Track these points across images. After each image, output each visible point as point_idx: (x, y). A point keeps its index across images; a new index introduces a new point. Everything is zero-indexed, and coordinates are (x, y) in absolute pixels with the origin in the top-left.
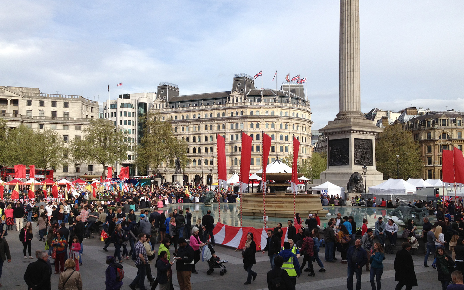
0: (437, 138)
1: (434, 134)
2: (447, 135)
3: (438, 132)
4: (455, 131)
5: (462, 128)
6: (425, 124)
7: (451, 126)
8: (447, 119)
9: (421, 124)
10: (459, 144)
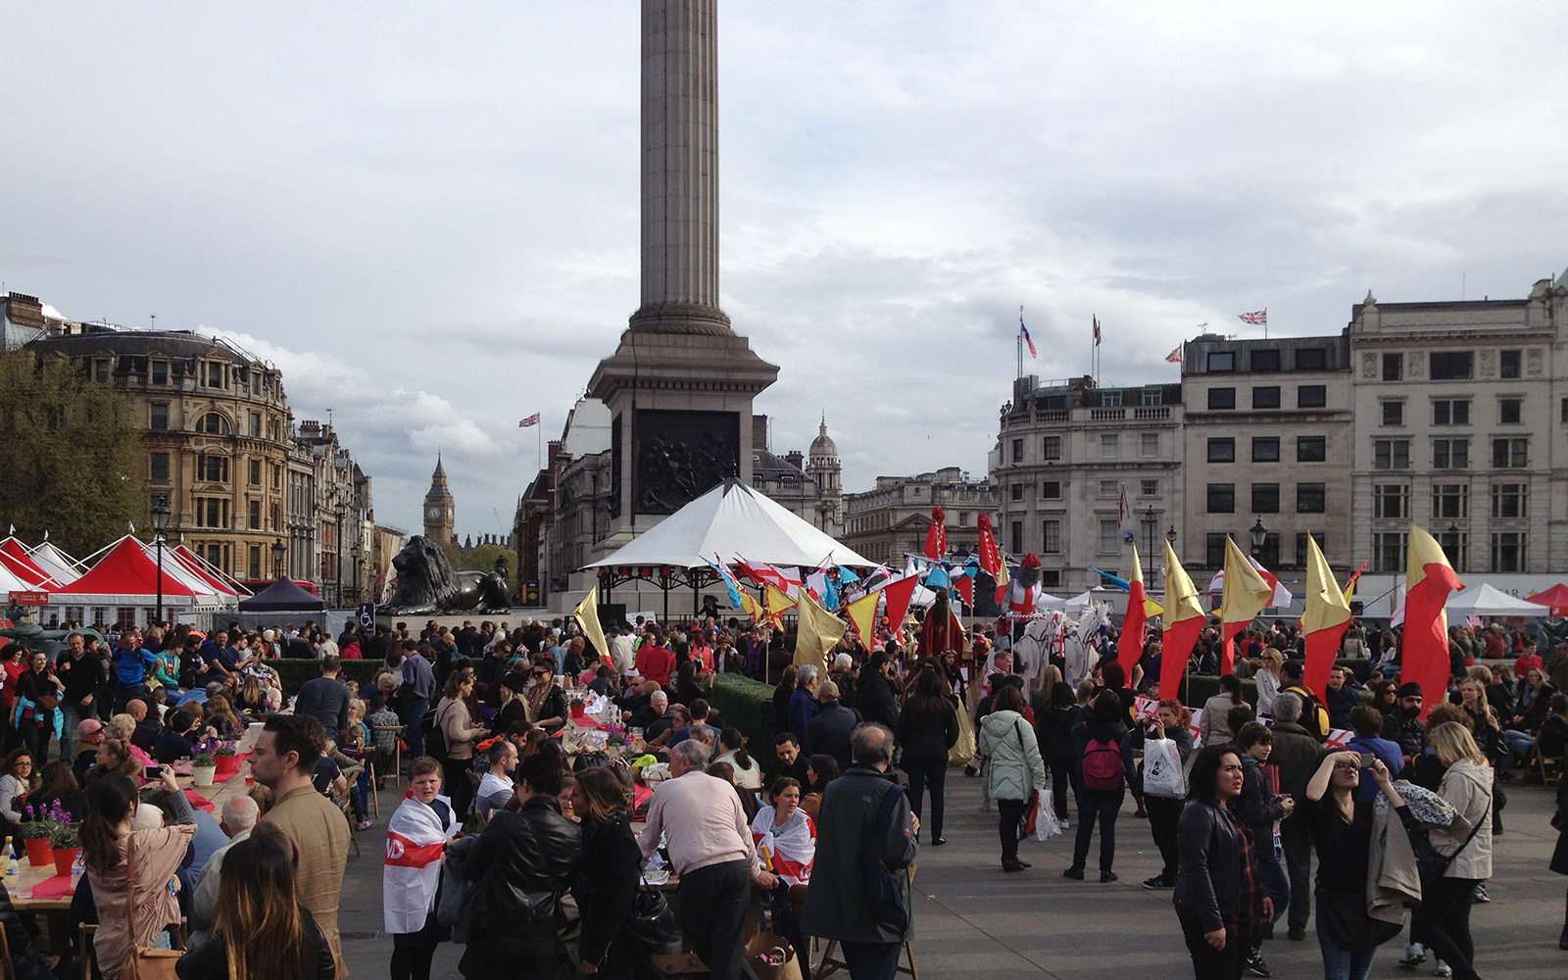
0: (191, 427)
1: (183, 413)
2: (221, 419)
3: (195, 405)
4: (244, 408)
5: (262, 400)
6: (145, 369)
7: (235, 389)
8: (226, 365)
9: (122, 371)
10: (252, 458)
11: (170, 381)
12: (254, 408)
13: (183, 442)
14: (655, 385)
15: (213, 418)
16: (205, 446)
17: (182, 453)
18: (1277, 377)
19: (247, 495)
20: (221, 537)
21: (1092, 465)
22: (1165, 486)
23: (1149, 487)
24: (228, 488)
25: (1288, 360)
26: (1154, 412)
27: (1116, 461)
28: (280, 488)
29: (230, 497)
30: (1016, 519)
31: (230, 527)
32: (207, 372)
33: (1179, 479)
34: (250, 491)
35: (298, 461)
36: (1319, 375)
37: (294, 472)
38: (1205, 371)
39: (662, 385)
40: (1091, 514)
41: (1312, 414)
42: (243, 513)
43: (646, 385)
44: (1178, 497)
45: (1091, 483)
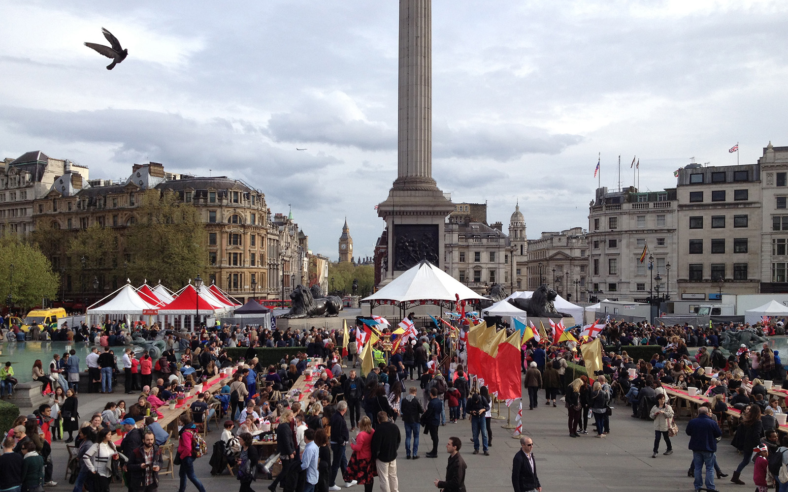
0: (226, 221)
1: (222, 215)
2: (238, 217)
3: (228, 211)
4: (248, 212)
5: (256, 207)
6: (207, 196)
7: (244, 203)
8: (241, 193)
9: (197, 196)
10: (252, 234)
11: (217, 201)
12: (252, 211)
13: (222, 228)
14: (402, 214)
15: (235, 216)
16: (232, 229)
17: (222, 233)
18: (724, 185)
19: (250, 250)
20: (239, 270)
21: (632, 231)
22: (668, 241)
23: (661, 242)
24: (242, 248)
25: (730, 177)
26: (663, 204)
27: (644, 229)
28: (264, 247)
29: (242, 252)
30: (596, 258)
31: (242, 265)
32: (233, 196)
33: (675, 237)
34: (251, 249)
35: (272, 234)
36: (744, 184)
37: (270, 239)
38: (689, 183)
39: (405, 214)
40: (632, 256)
41: (741, 204)
42: (248, 259)
43: (398, 214)
44: (675, 246)
45: (631, 240)
